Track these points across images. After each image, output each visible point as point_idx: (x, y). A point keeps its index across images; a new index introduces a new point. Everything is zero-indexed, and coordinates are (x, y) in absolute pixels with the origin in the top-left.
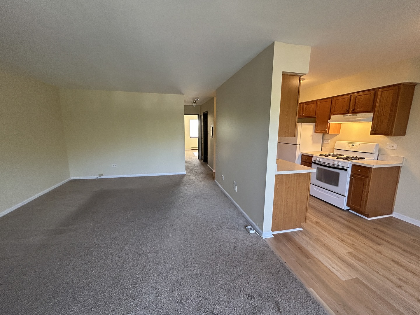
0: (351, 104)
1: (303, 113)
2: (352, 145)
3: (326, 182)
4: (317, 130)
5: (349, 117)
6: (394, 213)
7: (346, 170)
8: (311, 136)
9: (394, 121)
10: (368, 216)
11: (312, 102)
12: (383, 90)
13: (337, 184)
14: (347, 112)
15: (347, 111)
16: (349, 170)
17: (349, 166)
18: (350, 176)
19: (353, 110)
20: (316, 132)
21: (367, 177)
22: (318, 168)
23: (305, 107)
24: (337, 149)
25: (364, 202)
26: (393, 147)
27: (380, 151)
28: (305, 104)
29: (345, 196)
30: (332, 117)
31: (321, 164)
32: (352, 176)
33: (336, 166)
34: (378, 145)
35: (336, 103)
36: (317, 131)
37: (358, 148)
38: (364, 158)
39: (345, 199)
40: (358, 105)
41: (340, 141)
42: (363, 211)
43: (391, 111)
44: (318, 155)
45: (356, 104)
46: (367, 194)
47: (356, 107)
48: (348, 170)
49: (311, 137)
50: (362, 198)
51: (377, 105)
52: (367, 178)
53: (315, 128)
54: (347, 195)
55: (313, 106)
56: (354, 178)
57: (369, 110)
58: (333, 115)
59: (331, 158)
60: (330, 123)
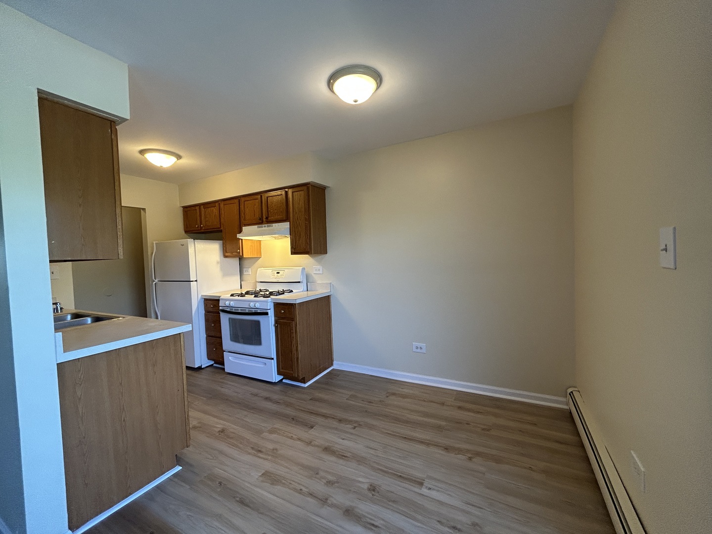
0: (264, 209)
1: (201, 223)
2: (277, 273)
3: (245, 343)
4: (226, 252)
5: (264, 228)
6: (335, 362)
7: (267, 314)
8: (218, 263)
9: (310, 233)
10: (304, 381)
11: (213, 205)
12: (294, 191)
13: (258, 342)
14: (260, 221)
15: (260, 219)
16: (271, 313)
17: (270, 306)
18: (273, 323)
19: (267, 218)
20: (225, 256)
21: (293, 319)
22: (230, 319)
23: (203, 213)
24: (261, 282)
25: (296, 359)
26: (319, 270)
27: (308, 277)
28: (202, 207)
29: (273, 359)
30: (244, 228)
31: (234, 311)
32: (276, 322)
33: (253, 311)
34: (304, 269)
35: (246, 207)
36: (227, 254)
37: (284, 276)
38: (292, 291)
39: (274, 363)
40: (272, 211)
41: (262, 268)
42: (296, 376)
43: (306, 219)
44: (228, 296)
45: (269, 210)
46: (297, 347)
47: (270, 215)
48: (269, 313)
49: (219, 265)
50: (292, 354)
51: (291, 210)
52: (293, 321)
53: (223, 249)
54: (274, 355)
55: (215, 210)
56: (279, 326)
57: (284, 219)
58: (245, 225)
59: (248, 297)
60: (242, 239)
